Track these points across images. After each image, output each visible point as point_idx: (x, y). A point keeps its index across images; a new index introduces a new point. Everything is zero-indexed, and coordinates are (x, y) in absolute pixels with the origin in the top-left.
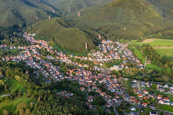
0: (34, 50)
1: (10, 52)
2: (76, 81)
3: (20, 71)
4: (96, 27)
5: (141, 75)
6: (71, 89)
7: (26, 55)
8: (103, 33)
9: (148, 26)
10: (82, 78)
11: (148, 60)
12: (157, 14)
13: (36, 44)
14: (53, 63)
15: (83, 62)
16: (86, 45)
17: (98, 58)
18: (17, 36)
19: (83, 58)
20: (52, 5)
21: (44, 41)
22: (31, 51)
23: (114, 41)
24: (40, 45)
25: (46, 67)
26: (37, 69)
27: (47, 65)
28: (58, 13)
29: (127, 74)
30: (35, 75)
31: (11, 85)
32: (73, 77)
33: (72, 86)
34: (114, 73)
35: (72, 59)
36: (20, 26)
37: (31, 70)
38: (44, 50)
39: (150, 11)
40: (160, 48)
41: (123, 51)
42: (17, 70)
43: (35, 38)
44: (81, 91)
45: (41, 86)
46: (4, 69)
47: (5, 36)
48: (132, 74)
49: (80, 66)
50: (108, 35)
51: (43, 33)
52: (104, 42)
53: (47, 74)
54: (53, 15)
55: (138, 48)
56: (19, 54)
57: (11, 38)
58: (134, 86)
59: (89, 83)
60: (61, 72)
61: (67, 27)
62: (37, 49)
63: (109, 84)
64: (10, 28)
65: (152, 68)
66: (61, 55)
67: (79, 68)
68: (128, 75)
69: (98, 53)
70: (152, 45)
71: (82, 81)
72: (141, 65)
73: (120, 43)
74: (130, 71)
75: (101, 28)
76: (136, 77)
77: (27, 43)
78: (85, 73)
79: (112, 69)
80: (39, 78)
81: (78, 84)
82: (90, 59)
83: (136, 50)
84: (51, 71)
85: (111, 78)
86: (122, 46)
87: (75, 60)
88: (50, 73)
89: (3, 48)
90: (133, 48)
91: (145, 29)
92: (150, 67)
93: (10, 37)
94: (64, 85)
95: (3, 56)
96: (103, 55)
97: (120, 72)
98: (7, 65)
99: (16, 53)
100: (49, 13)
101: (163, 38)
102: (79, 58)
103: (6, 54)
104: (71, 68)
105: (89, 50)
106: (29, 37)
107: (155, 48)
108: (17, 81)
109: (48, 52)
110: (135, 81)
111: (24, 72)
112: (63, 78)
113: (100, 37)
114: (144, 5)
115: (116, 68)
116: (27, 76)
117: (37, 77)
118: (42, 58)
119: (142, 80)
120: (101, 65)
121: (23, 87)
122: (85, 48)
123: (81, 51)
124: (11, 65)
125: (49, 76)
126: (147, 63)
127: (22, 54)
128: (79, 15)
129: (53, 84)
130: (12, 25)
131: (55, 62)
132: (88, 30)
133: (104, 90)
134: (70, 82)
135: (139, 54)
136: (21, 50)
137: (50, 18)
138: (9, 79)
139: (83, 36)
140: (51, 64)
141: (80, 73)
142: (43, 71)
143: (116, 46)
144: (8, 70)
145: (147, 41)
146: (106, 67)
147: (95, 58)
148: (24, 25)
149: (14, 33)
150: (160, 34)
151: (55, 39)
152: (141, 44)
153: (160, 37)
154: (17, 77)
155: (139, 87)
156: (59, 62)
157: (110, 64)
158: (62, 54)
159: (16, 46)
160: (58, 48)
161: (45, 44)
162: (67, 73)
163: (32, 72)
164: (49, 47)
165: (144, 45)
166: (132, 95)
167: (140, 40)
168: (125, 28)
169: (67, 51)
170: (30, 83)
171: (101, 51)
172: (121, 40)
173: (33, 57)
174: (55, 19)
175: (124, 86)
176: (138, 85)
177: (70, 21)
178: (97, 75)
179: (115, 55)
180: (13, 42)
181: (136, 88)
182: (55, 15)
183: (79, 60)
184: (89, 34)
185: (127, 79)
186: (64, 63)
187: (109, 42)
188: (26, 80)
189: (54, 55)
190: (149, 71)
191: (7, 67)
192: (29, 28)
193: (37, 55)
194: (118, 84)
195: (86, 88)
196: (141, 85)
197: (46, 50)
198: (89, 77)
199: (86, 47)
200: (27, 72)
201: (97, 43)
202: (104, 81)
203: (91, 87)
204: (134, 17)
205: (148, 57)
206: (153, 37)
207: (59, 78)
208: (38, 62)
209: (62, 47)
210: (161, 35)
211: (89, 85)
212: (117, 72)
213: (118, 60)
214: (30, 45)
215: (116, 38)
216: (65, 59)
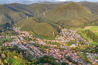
0: (21, 38)
1: (7, 40)
2: (51, 56)
3: (16, 52)
5: (89, 49)
6: (50, 62)
7: (17, 41)
8: (61, 25)
9: (86, 19)
10: (55, 54)
11: (91, 39)
12: (89, 12)
13: (22, 34)
14: (35, 45)
15: (53, 44)
16: (53, 32)
17: (61, 40)
18: (9, 30)
19: (53, 41)
20: (28, 10)
21: (26, 32)
22: (19, 39)
23: (68, 29)
24: (24, 34)
25: (31, 49)
26: (26, 50)
27: (32, 47)
28: (32, 14)
29: (81, 49)
30: (26, 54)
31: (12, 63)
32: (49, 54)
33: (50, 60)
34: (73, 49)
35: (46, 42)
36: (10, 23)
37: (23, 51)
38: (27, 37)
39: (85, 11)
40: (96, 31)
41: (75, 35)
42: (14, 52)
43: (21, 30)
44: (57, 63)
46: (6, 52)
47: (2, 30)
48: (84, 49)
49: (52, 46)
50: (64, 26)
51: (25, 27)
52: (62, 30)
53: (33, 53)
54: (29, 16)
55: (83, 32)
56: (13, 41)
57: (6, 31)
58: (88, 57)
59: (60, 57)
60: (41, 50)
61: (39, 23)
62: (23, 37)
63: (72, 56)
64: (4, 25)
65: (94, 44)
67: (51, 47)
68: (82, 49)
69: (61, 37)
70: (91, 31)
71: (55, 56)
72: (88, 43)
73: (72, 30)
74: (82, 47)
75: (59, 22)
76: (87, 51)
77: (16, 34)
78: (56, 51)
79: (71, 46)
81: (53, 58)
82: (57, 41)
83: (82, 34)
84: (35, 51)
85: (73, 52)
86: (74, 31)
87: (47, 42)
88: (34, 52)
89: (2, 38)
90: (80, 32)
91: (84, 21)
92: (93, 43)
93: (5, 31)
94: (45, 59)
95: (3, 43)
96: (64, 38)
97: (77, 48)
98: (7, 49)
99: (11, 41)
100: (27, 14)
101: (96, 26)
102: (50, 41)
103: (4, 41)
104: (46, 47)
105: (55, 36)
106: (16, 29)
107: (93, 32)
108: (15, 59)
109: (30, 39)
110: (87, 53)
111: (19, 53)
112: (43, 55)
113: (60, 27)
114: (81, 7)
115: (73, 46)
116: (22, 56)
117: (27, 55)
118: (27, 42)
119: (91, 52)
120: (64, 44)
121: (20, 63)
122: (53, 35)
123: (51, 36)
124: (9, 49)
125: (34, 54)
126: (91, 42)
127: (15, 41)
128: (44, 15)
129: (38, 59)
130: (5, 23)
131: (36, 44)
133: (70, 61)
134: (48, 57)
135: (85, 36)
136: (13, 38)
137: (27, 18)
138: (10, 59)
139: (51, 28)
140: (33, 46)
141: (53, 50)
142: (30, 51)
144: (9, 53)
145: (87, 28)
146: (67, 45)
147: (60, 40)
148: (13, 22)
149: (7, 28)
150: (93, 23)
151: (33, 30)
152: (84, 30)
153: (94, 25)
154: (15, 57)
155: (91, 57)
156: (38, 44)
157: (70, 43)
158: (39, 39)
159: (10, 36)
160: (36, 35)
161: (27, 33)
162: (45, 51)
163: (24, 53)
164: (30, 35)
165: (86, 31)
166: (89, 63)
167: (83, 28)
168: (73, 21)
169: (42, 37)
170: (24, 61)
171: (63, 36)
172: (72, 28)
173: (22, 42)
174: (32, 18)
175: (82, 57)
176: (90, 56)
177: (40, 19)
178: (63, 51)
179: (71, 37)
180: (8, 34)
181: (89, 58)
182: (30, 15)
183: (51, 42)
184: (54, 26)
185: (82, 52)
186: (42, 45)
187: (65, 30)
188: (22, 59)
189: (34, 40)
190: (94, 46)
191: (8, 51)
192: (16, 24)
193: (24, 41)
194: (78, 56)
195: (59, 60)
196: (92, 55)
197: (28, 37)
198: (59, 53)
199: (54, 34)
200: (21, 53)
201: (59, 31)
202: (69, 54)
203: (62, 59)
204: (77, 14)
205: (90, 37)
206: (90, 25)
207: (40, 55)
208: (25, 45)
209: (38, 35)
211: (60, 58)
212: (75, 48)
213: (73, 40)
214: (18, 34)
215: (69, 27)
216: (41, 42)
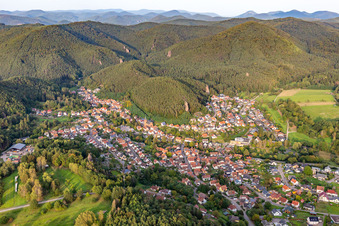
0: (98, 117)
1: (58, 123)
2: (173, 168)
3: (77, 154)
4: (200, 74)
5: (283, 151)
6: (167, 182)
7: (84, 126)
8: (213, 83)
9: (285, 68)
10: (184, 162)
11: (291, 125)
12: (298, 49)
13: (102, 106)
14: (133, 137)
15: (182, 135)
16: (186, 104)
17: (207, 126)
18: (68, 94)
19: (183, 126)
20: (124, 40)
21: (114, 101)
22: (93, 119)
23: (232, 96)
24: (108, 107)
25: (120, 146)
26: (106, 150)
27: (122, 143)
28: (134, 53)
29: (258, 151)
30: (103, 160)
31: (64, 181)
32: (167, 162)
33: (168, 178)
34: (237, 150)
35: (164, 130)
36: (73, 76)
37: (97, 153)
38: (115, 115)
39: (285, 45)
40: (308, 104)
41: (248, 112)
42: (71, 153)
43: (100, 96)
44: (184, 185)
45: (115, 179)
46: (49, 153)
47: (48, 95)
48: (268, 151)
49: (179, 140)
50: (220, 86)
51: (111, 88)
52: (214, 98)
53: (124, 158)
54: (127, 57)
55: (272, 105)
56: (73, 125)
57: (59, 98)
58: (273, 172)
59: (197, 170)
60: (147, 152)
61: (152, 76)
62: (104, 114)
63: (230, 170)
64: (55, 81)
65: (300, 139)
66: (145, 123)
67: (177, 144)
68: (261, 152)
69: (207, 117)
70: (296, 101)
71: (184, 168)
72: (281, 135)
73: (242, 98)
74: (263, 147)
75: (207, 76)
76: (275, 156)
77: (86, 106)
78: (187, 154)
79: (232, 143)
80: (110, 166)
81: (178, 173)
82: (195, 128)
83: (270, 110)
84: (130, 153)
85: (234, 160)
86: (246, 103)
87: (168, 131)
88: (128, 156)
89: (46, 115)
90: (264, 106)
91: (280, 73)
92: (296, 137)
93: (56, 97)
94: (155, 175)
95: (46, 129)
96: (215, 120)
97: (248, 148)
98: (54, 146)
99: (68, 124)
100: (120, 53)
101: (312, 88)
102: (176, 127)
103: (51, 125)
104: (163, 145)
105: (191, 113)
106: (87, 94)
107: (300, 105)
108: (73, 173)
109: (122, 120)
110: (274, 163)
111: (85, 156)
112: (151, 164)
113: (208, 91)
114: (275, 34)
115: (239, 142)
116: (90, 164)
117: (107, 164)
118: (113, 130)
119: (286, 161)
120: (214, 137)
121: (83, 182)
122: (184, 111)
123: (179, 115)
124: (61, 145)
125: (127, 161)
126: (291, 132)
127: (79, 124)
128: (169, 55)
129: (136, 174)
130: (59, 76)
131: (135, 136)
132: (188, 80)
133: (223, 182)
134: (164, 170)
135: (275, 115)
136: (76, 118)
137: (121, 61)
138: (58, 170)
139: (180, 91)
140: (128, 139)
141: (179, 153)
142: (116, 153)
143: (235, 103)
144: (57, 155)
145: (285, 94)
146: (222, 140)
147: (203, 125)
148: (80, 75)
149: (63, 89)
150: (306, 81)
151: (133, 97)
152: (276, 99)
153: (307, 87)
154: (73, 166)
155: (282, 174)
156: (142, 136)
157: (230, 135)
158: (145, 121)
159: (68, 111)
160: (139, 112)
161: (116, 106)
162: (158, 154)
163: (98, 156)
164: (123, 111)
165: (281, 101)
166: (272, 189)
167: (274, 93)
168: (247, 74)
169: (155, 116)
170: (96, 176)
171: (212, 114)
172: (243, 94)
173: (98, 130)
174: (131, 62)
175: (257, 173)
176: (280, 170)
177: (155, 65)
178: (208, 155)
179: (235, 119)
180: (62, 105)
181: (277, 176)
182: (130, 56)
183: (177, 130)
184: (189, 85)
185: (259, 161)
186: (151, 138)
187: (223, 97)
188: (89, 171)
189: (134, 124)
190: (296, 145)
191: (55, 149)
192: (87, 80)
193: (104, 126)
194: (246, 171)
195: (192, 179)
196: (285, 169)
197: (118, 116)
198: (195, 160)
199: (187, 109)
200: (89, 157)
201: (204, 100)
202: (222, 165)
203: (200, 177)
204: (262, 56)
205: (291, 121)
206: (295, 87)
207: (144, 163)
208: (106, 137)
209: (146, 109)
210: (308, 82)
211: (197, 174)
212: (242, 149)
213: (241, 127)
214: (91, 108)
215: (234, 90)
216: (152, 130)
